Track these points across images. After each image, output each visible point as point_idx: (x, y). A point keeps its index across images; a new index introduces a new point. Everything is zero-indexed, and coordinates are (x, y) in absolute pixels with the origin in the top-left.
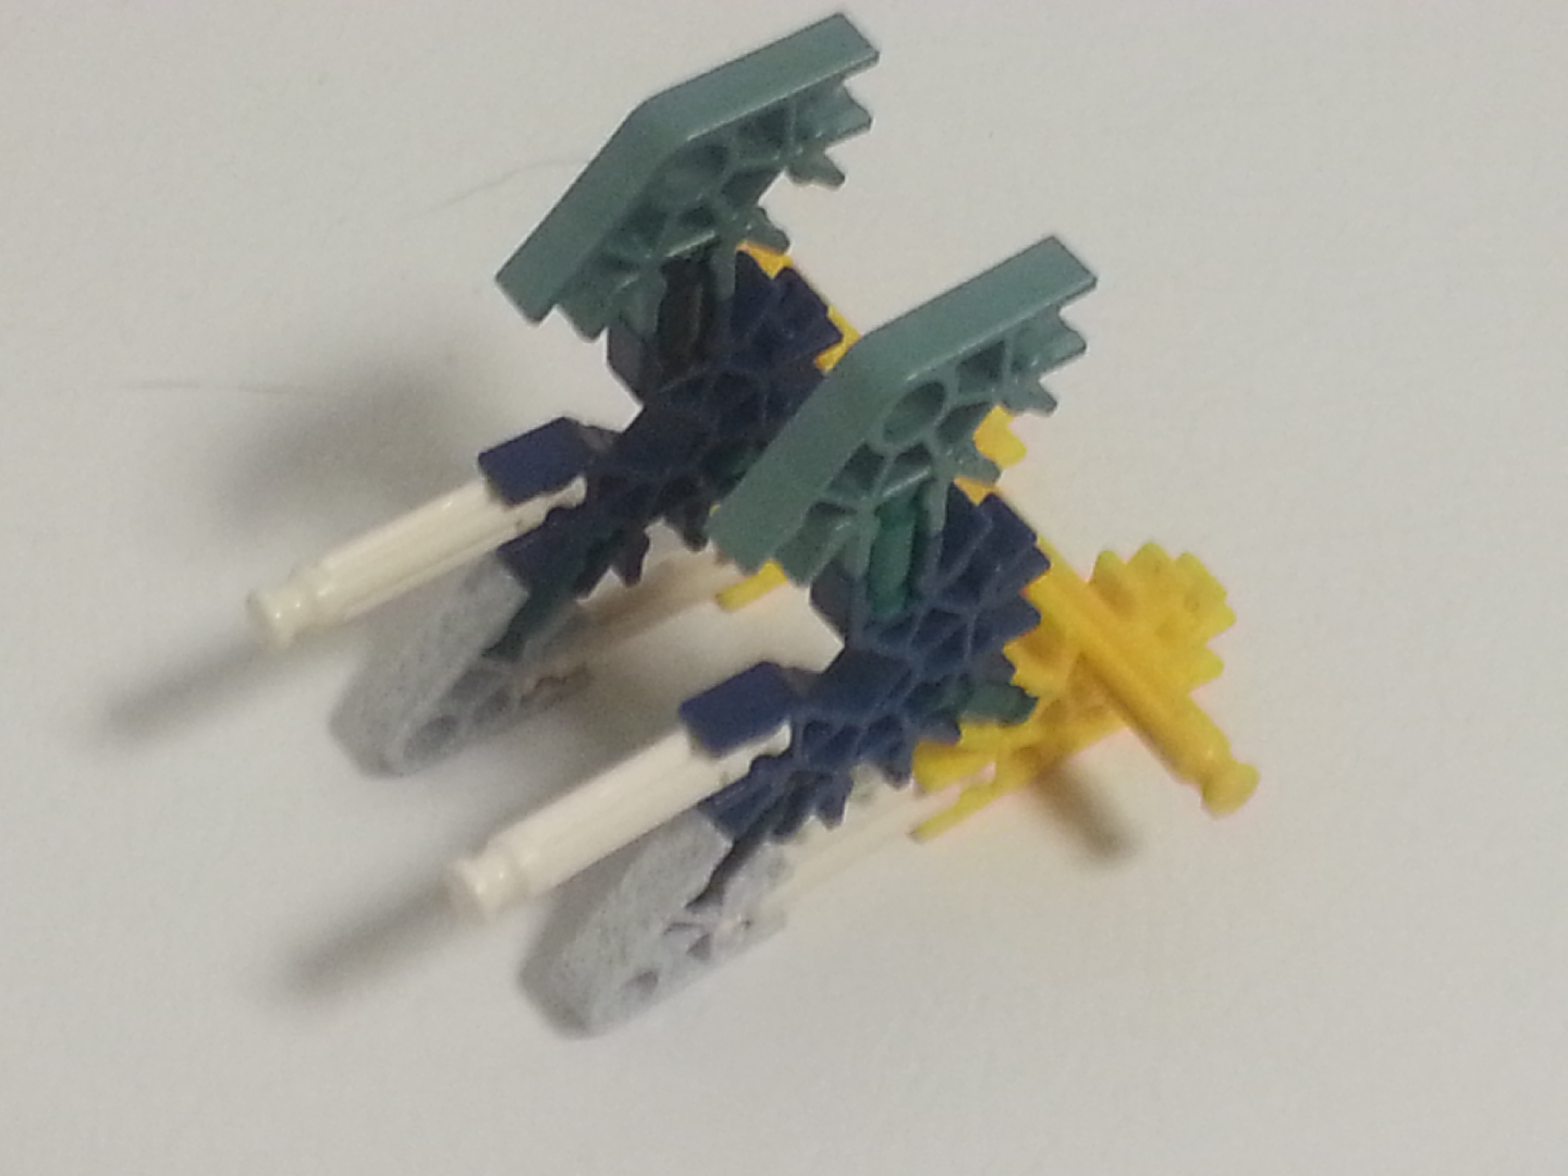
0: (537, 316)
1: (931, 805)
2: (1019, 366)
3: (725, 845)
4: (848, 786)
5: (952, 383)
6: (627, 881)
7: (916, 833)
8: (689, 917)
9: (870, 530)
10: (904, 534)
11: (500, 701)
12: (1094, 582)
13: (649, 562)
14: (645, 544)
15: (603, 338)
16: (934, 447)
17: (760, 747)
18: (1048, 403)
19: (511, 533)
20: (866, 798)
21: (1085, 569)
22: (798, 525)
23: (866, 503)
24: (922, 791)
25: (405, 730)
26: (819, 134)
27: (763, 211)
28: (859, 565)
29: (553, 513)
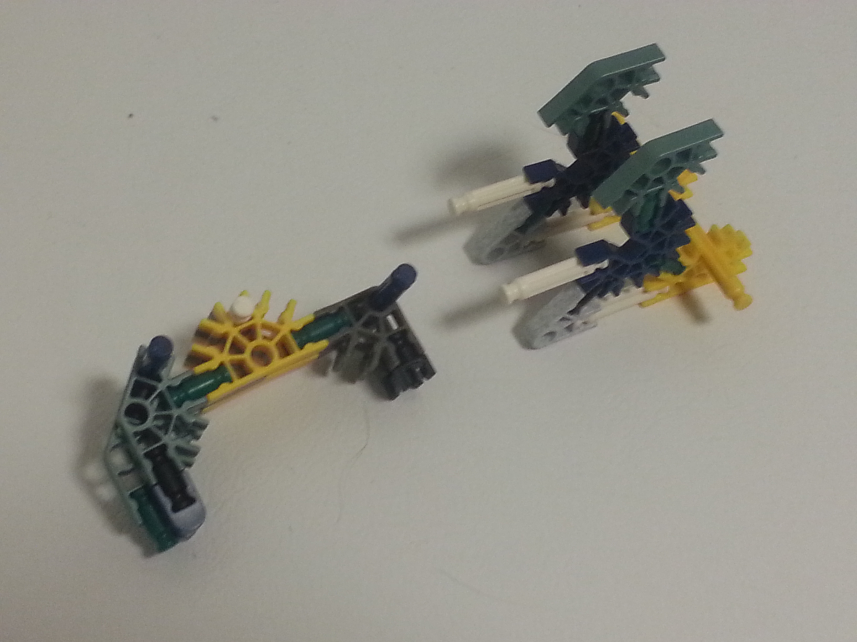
0: (549, 126)
1: (647, 296)
2: (696, 157)
3: (583, 295)
4: (622, 286)
5: (674, 159)
6: (551, 303)
7: (641, 304)
8: (567, 316)
9: (642, 202)
10: (652, 205)
11: (517, 247)
12: (709, 233)
13: (570, 210)
14: (569, 204)
15: (567, 136)
16: (665, 178)
17: (598, 266)
18: (702, 171)
19: (529, 193)
20: (627, 291)
21: (706, 230)
22: (620, 196)
23: (642, 193)
24: (645, 292)
25: (488, 250)
26: (643, 80)
27: (621, 103)
28: (637, 213)
29: (544, 188)
